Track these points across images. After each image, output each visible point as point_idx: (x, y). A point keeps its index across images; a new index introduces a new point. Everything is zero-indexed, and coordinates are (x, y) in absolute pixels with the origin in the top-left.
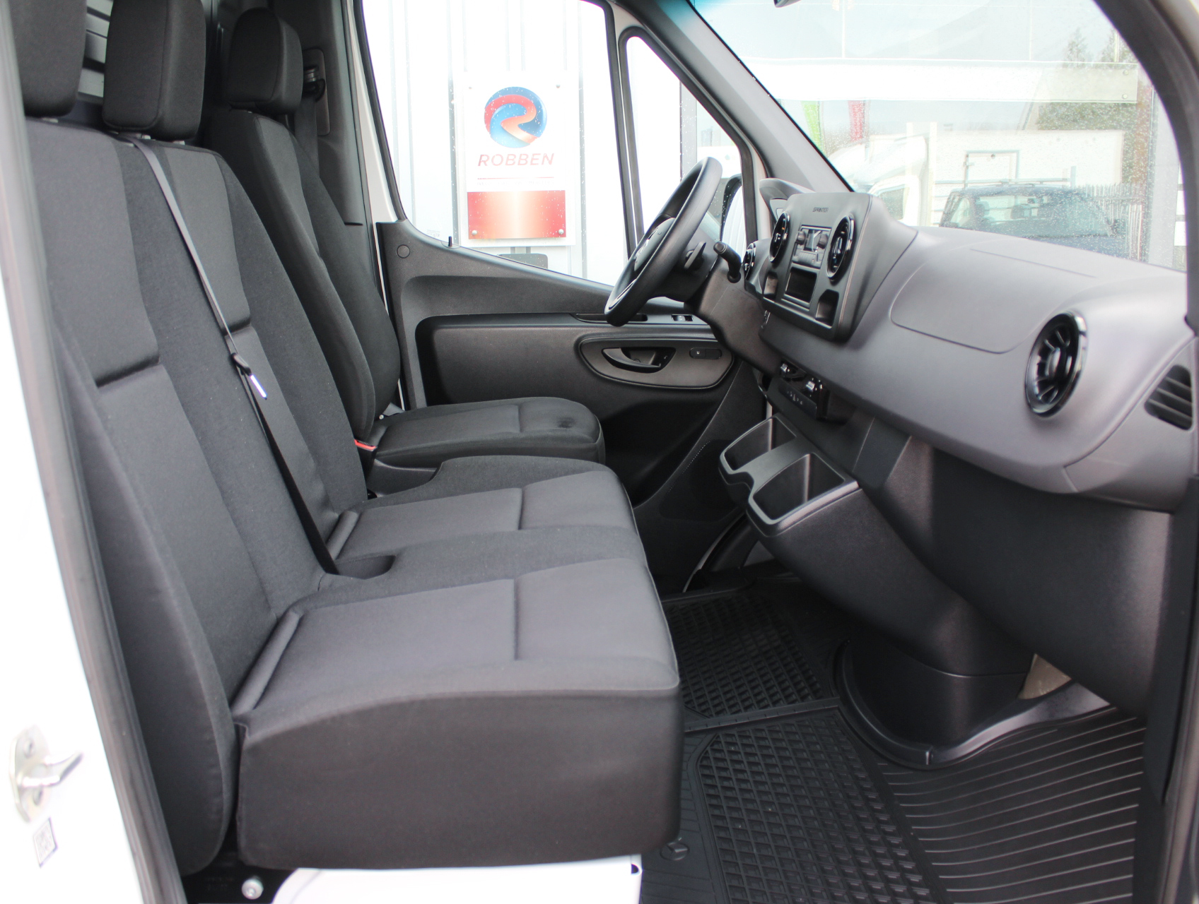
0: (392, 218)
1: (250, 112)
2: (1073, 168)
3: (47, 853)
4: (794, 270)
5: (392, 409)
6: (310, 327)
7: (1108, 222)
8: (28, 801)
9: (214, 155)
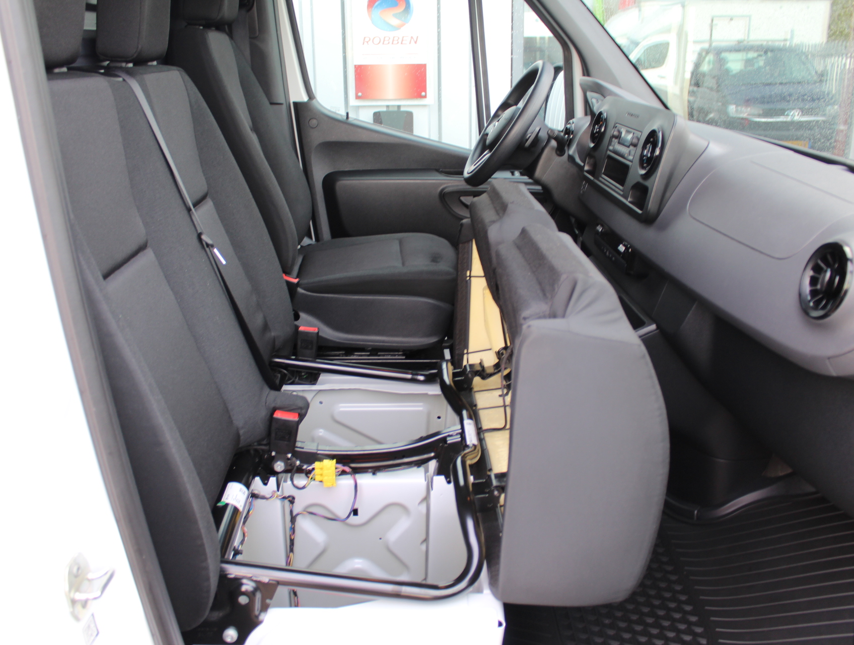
0: (305, 98)
1: (201, 28)
2: (792, 32)
3: (93, 638)
4: (610, 157)
5: (306, 241)
6: (251, 196)
7: (816, 72)
8: (79, 607)
9: (178, 70)
